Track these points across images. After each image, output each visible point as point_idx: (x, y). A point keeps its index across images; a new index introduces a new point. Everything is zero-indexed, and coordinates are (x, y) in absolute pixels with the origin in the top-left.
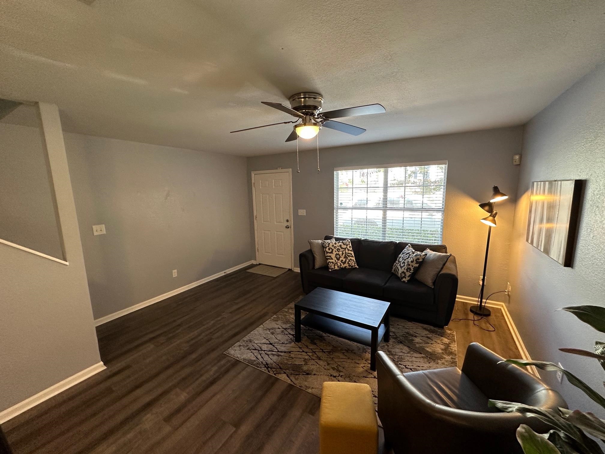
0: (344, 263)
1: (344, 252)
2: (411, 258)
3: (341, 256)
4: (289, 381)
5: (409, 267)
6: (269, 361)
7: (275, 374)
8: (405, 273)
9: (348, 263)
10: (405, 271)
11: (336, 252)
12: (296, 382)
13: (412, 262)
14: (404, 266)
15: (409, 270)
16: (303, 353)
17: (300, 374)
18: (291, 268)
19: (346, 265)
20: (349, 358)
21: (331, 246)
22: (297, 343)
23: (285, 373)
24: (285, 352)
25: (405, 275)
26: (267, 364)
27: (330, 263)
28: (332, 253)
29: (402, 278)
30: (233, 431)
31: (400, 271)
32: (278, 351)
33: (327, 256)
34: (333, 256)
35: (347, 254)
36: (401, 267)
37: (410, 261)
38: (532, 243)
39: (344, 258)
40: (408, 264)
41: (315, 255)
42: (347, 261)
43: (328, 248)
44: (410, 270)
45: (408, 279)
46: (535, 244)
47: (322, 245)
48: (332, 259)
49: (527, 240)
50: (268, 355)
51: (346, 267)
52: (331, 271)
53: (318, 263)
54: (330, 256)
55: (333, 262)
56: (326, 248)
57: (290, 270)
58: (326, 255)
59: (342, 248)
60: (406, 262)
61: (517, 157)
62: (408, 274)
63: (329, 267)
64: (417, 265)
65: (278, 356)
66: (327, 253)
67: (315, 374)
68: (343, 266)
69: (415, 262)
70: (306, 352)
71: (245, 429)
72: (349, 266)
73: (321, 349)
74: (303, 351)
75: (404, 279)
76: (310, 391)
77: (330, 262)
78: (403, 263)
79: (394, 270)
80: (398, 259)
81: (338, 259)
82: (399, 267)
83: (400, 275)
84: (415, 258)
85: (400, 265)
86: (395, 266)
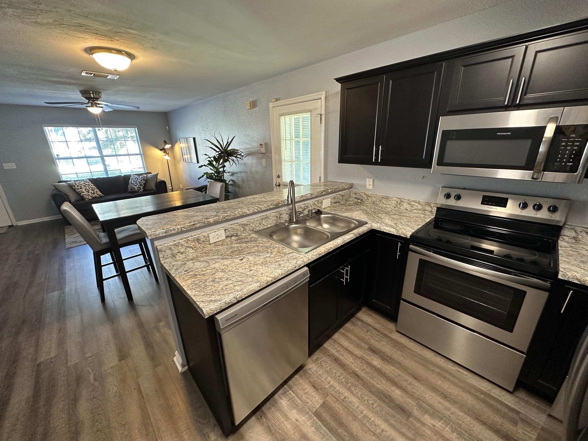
0: (94, 194)
1: (90, 187)
2: (139, 179)
3: (89, 190)
8: (140, 188)
10: (140, 186)
11: (84, 187)
13: (141, 181)
18: (11, 224)
19: (96, 195)
21: (78, 185)
28: (81, 188)
29: (139, 191)
31: (136, 188)
33: (79, 191)
34: (84, 190)
35: (93, 188)
36: (136, 186)
37: (140, 181)
38: (186, 162)
39: (92, 191)
41: (67, 193)
42: (95, 192)
43: (76, 186)
44: (142, 185)
46: (187, 161)
47: (69, 185)
48: (84, 192)
49: (184, 161)
52: (87, 200)
53: (73, 198)
54: (82, 191)
55: (86, 195)
57: (10, 226)
59: (87, 185)
61: (167, 127)
62: (142, 187)
63: (85, 198)
64: (145, 182)
68: (94, 196)
69: (143, 180)
72: (98, 195)
75: (140, 191)
77: (83, 195)
78: (136, 183)
79: (131, 189)
80: (130, 183)
81: (89, 192)
82: (134, 186)
83: (137, 190)
84: (142, 179)
85: (134, 185)
86: (130, 187)
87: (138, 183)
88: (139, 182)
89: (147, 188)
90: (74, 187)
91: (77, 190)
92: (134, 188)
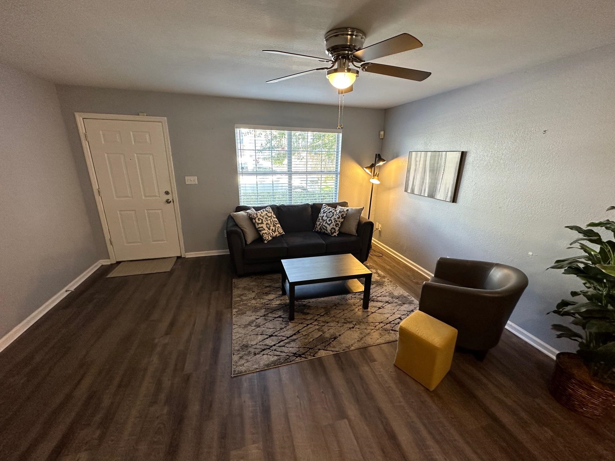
0: (275, 232)
1: (271, 221)
2: (336, 215)
3: (270, 225)
4: (331, 353)
5: (337, 223)
6: (294, 350)
7: (314, 356)
8: (334, 229)
9: (278, 231)
10: (334, 227)
11: (265, 221)
12: (337, 350)
13: (338, 218)
14: (332, 222)
15: (337, 225)
16: (310, 326)
17: (331, 343)
18: (179, 255)
19: (277, 233)
20: (343, 310)
21: (259, 217)
22: (292, 321)
23: (319, 349)
24: (295, 334)
25: (335, 230)
26: (295, 354)
27: (264, 235)
28: (262, 223)
29: (333, 234)
30: (347, 423)
31: (329, 228)
32: (288, 338)
33: (259, 228)
34: (264, 226)
35: (275, 223)
36: (329, 225)
37: (336, 217)
38: (413, 192)
39: (273, 227)
40: (335, 221)
41: (245, 229)
42: (277, 229)
43: (257, 218)
45: (337, 233)
46: (416, 192)
47: (249, 217)
48: (264, 230)
49: (406, 191)
50: (284, 346)
51: (277, 235)
52: (266, 242)
53: (250, 237)
54: (262, 227)
55: (266, 233)
56: (255, 219)
57: (178, 258)
58: (257, 227)
59: (269, 217)
60: (332, 219)
61: (382, 133)
62: (337, 229)
63: (264, 239)
64: (342, 220)
65: (294, 340)
66: (258, 224)
67: (340, 335)
68: (275, 235)
69: (341, 218)
70: (311, 324)
71: (352, 411)
72: (279, 233)
73: (318, 315)
74: (308, 325)
75: (335, 234)
76: (352, 348)
77: (263, 233)
78: (329, 221)
79: (320, 228)
80: (320, 218)
81: (269, 229)
82: (326, 225)
83: (330, 232)
84: (340, 215)
85: (326, 222)
86: (320, 224)
87: (333, 221)
88: (335, 219)
89: (343, 230)
90: (254, 221)
91: (257, 225)
92: (326, 227)
